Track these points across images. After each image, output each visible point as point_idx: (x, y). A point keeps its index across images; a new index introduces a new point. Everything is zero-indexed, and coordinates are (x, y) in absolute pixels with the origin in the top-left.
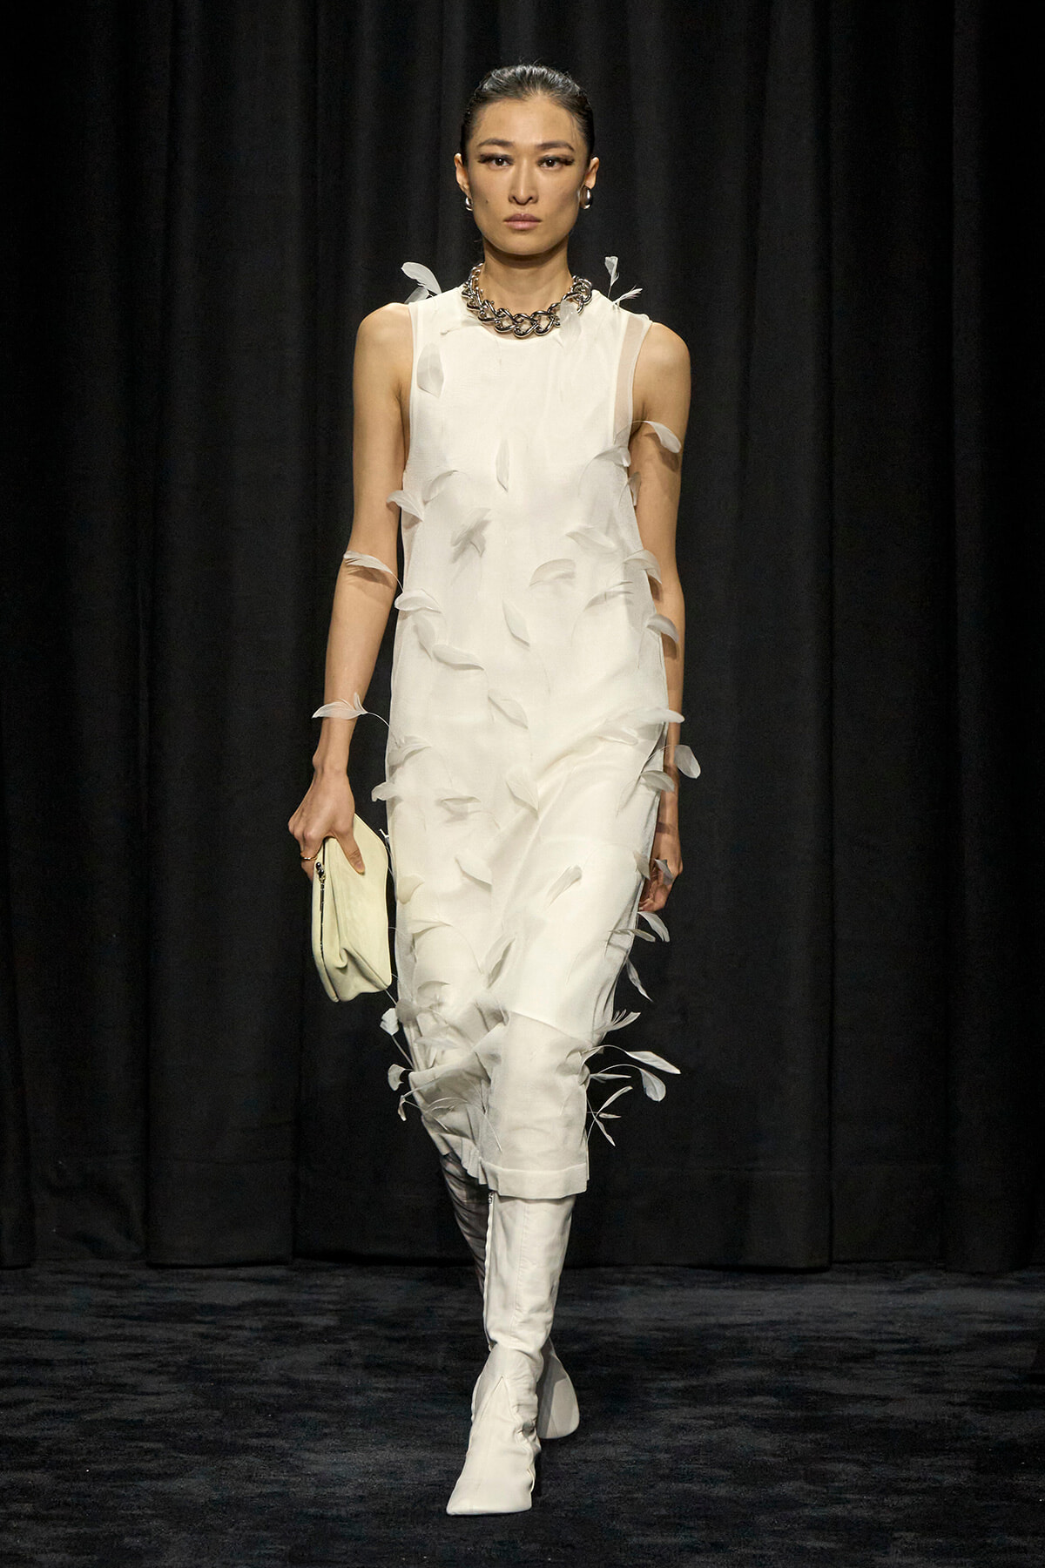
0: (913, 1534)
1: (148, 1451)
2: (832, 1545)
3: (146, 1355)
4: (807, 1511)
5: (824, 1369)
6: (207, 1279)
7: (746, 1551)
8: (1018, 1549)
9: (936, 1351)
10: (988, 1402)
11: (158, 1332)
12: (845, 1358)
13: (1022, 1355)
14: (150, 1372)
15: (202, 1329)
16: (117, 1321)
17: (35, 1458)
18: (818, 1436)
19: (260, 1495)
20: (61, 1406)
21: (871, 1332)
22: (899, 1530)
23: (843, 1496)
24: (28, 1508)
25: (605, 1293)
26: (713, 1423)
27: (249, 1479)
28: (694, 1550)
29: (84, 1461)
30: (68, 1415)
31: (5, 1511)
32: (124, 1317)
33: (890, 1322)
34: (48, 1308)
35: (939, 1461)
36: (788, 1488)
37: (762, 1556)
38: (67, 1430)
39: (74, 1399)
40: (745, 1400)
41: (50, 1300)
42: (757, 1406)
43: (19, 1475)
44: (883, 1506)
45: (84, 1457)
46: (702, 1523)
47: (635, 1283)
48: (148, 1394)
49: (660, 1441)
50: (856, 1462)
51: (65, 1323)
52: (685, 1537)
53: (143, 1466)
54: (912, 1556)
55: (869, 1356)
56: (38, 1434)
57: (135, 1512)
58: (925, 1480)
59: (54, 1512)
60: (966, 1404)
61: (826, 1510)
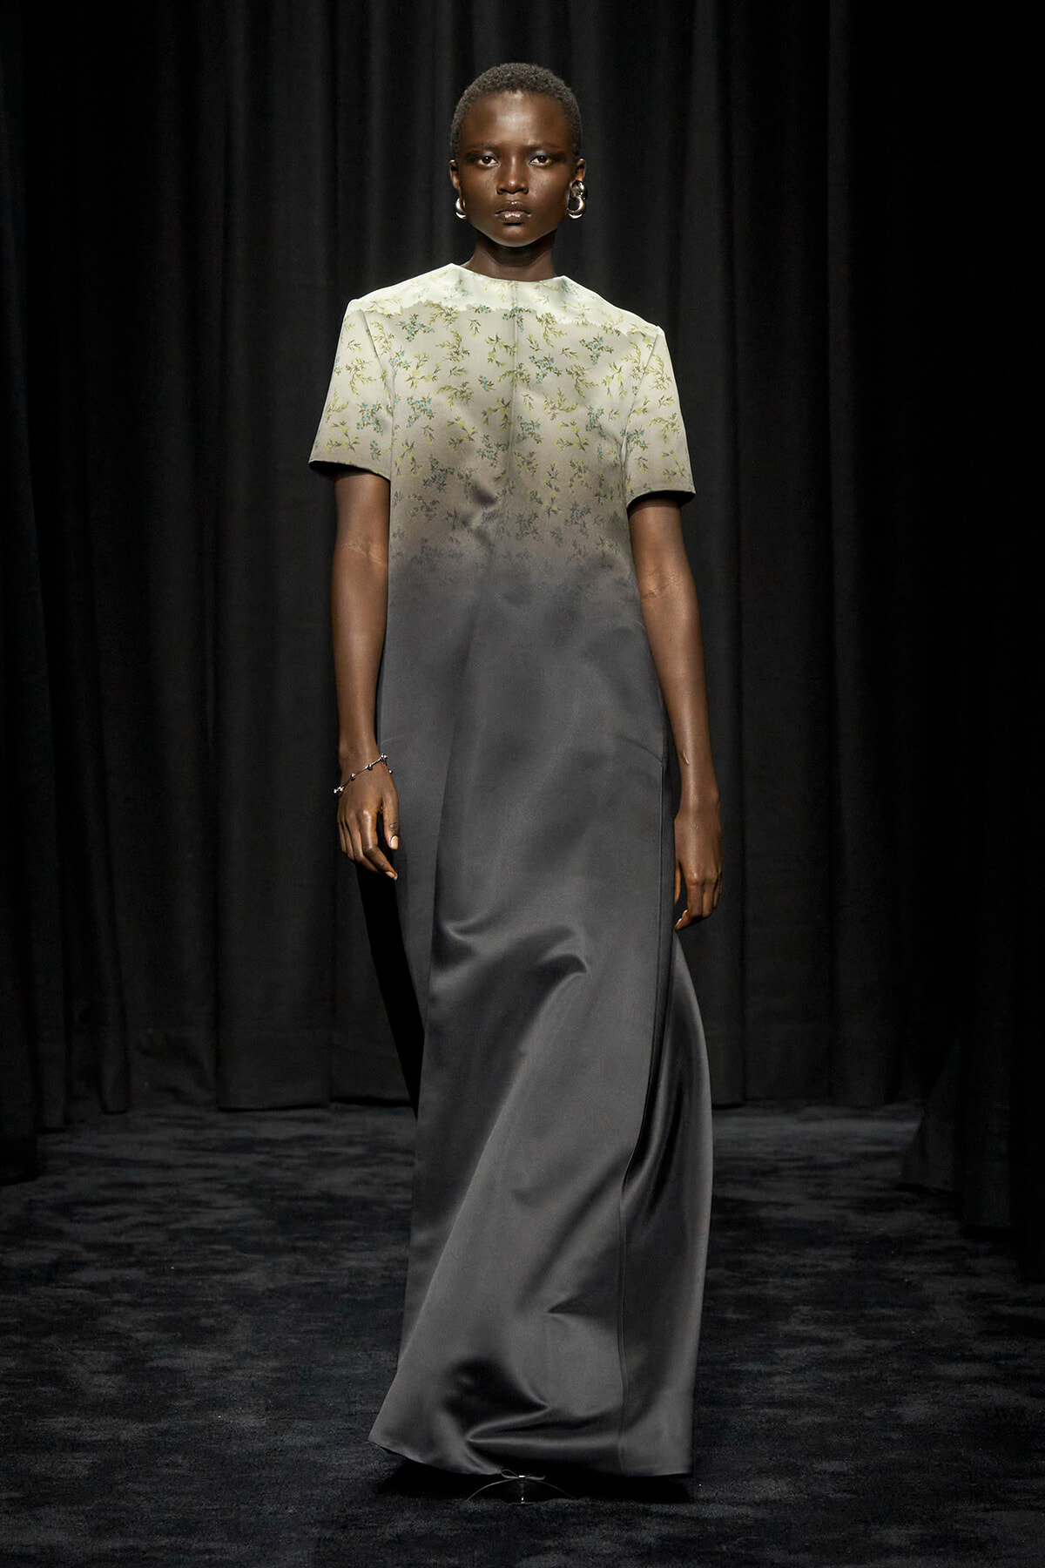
0: (808, 1308)
1: (221, 1252)
2: (746, 1317)
3: (217, 1178)
4: (727, 1292)
6: (264, 1120)
8: (888, 1318)
9: (826, 1167)
10: (866, 1206)
11: (227, 1160)
12: (754, 1173)
13: (891, 1169)
14: (221, 1191)
15: (262, 1158)
16: (195, 1153)
17: (132, 1259)
19: (306, 1285)
20: (149, 1219)
21: (775, 1153)
22: (797, 1305)
23: (753, 1279)
24: (126, 1297)
27: (297, 1272)
29: (171, 1261)
30: (157, 1225)
31: (108, 1300)
32: (201, 1149)
33: (789, 1146)
34: (142, 1144)
35: (828, 1252)
39: (161, 1213)
41: (142, 1137)
43: (117, 1273)
44: (785, 1286)
45: (170, 1257)
48: (217, 1208)
51: (157, 1154)
53: (215, 1263)
54: (808, 1325)
55: (774, 1172)
56: (134, 1240)
57: (209, 1299)
58: (817, 1266)
59: (147, 1300)
60: (848, 1207)
61: (741, 1290)
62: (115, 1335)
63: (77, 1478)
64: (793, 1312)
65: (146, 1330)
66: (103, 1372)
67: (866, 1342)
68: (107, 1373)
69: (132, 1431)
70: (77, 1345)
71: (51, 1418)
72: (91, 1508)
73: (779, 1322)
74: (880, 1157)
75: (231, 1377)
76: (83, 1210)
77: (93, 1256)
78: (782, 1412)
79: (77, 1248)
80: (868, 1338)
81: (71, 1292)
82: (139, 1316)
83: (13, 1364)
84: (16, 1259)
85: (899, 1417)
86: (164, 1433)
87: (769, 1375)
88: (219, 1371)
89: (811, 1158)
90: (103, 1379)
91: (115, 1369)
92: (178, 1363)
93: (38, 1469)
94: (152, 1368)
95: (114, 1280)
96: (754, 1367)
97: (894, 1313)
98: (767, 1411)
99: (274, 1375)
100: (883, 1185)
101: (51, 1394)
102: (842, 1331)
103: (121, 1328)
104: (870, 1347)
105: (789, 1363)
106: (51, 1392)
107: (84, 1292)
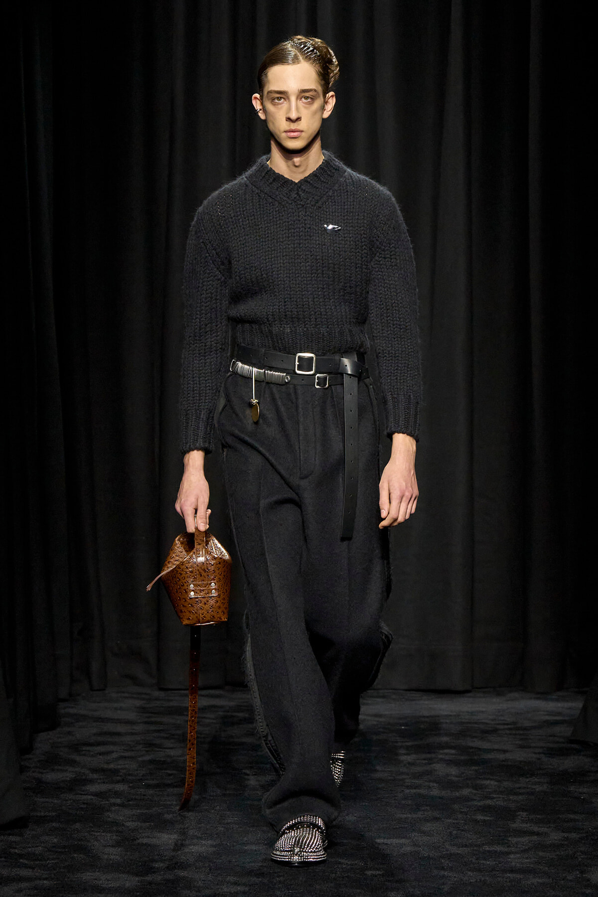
0: (525, 813)
1: (170, 775)
2: (488, 818)
3: (164, 731)
4: (475, 803)
5: (476, 737)
7: (450, 821)
8: (575, 820)
9: (525, 729)
10: (551, 753)
11: (166, 719)
12: (483, 732)
13: (565, 731)
14: (167, 738)
16: (147, 715)
17: (119, 778)
18: (477, 768)
20: (126, 754)
21: (492, 720)
22: (519, 811)
23: (491, 795)
24: (118, 801)
25: (370, 702)
26: (426, 761)
28: (426, 820)
30: (131, 758)
31: (108, 802)
32: (152, 713)
33: (502, 715)
34: (116, 709)
35: (533, 779)
36: (466, 792)
37: (458, 823)
38: (133, 766)
39: (133, 751)
40: (441, 751)
41: (116, 705)
42: (446, 754)
43: (110, 786)
44: (510, 800)
45: (141, 777)
46: (428, 808)
47: (384, 697)
48: (165, 748)
49: (405, 770)
51: (125, 715)
52: (422, 814)
53: (169, 782)
54: (527, 824)
55: (495, 731)
56: (119, 767)
57: (168, 803)
58: (528, 788)
59: (130, 803)
60: (543, 753)
61: (484, 802)
62: (115, 823)
64: (519, 815)
65: (132, 821)
66: (109, 846)
67: (562, 834)
68: (113, 846)
69: (130, 881)
70: (93, 829)
71: (82, 873)
73: (509, 822)
74: (556, 723)
75: (186, 850)
76: (85, 748)
77: (95, 776)
78: (518, 876)
79: (83, 771)
80: (564, 832)
81: (84, 797)
82: (127, 812)
83: (55, 840)
84: (50, 777)
85: (588, 880)
86: (150, 883)
87: (508, 853)
88: (179, 846)
89: (514, 723)
90: (111, 850)
91: (118, 844)
92: (154, 841)
94: (139, 844)
95: (110, 790)
96: (499, 848)
97: (577, 817)
98: (509, 875)
99: (212, 849)
100: (561, 740)
101: (81, 859)
102: (547, 828)
103: (117, 820)
104: (565, 838)
105: (518, 846)
106: (81, 857)
107: (92, 797)
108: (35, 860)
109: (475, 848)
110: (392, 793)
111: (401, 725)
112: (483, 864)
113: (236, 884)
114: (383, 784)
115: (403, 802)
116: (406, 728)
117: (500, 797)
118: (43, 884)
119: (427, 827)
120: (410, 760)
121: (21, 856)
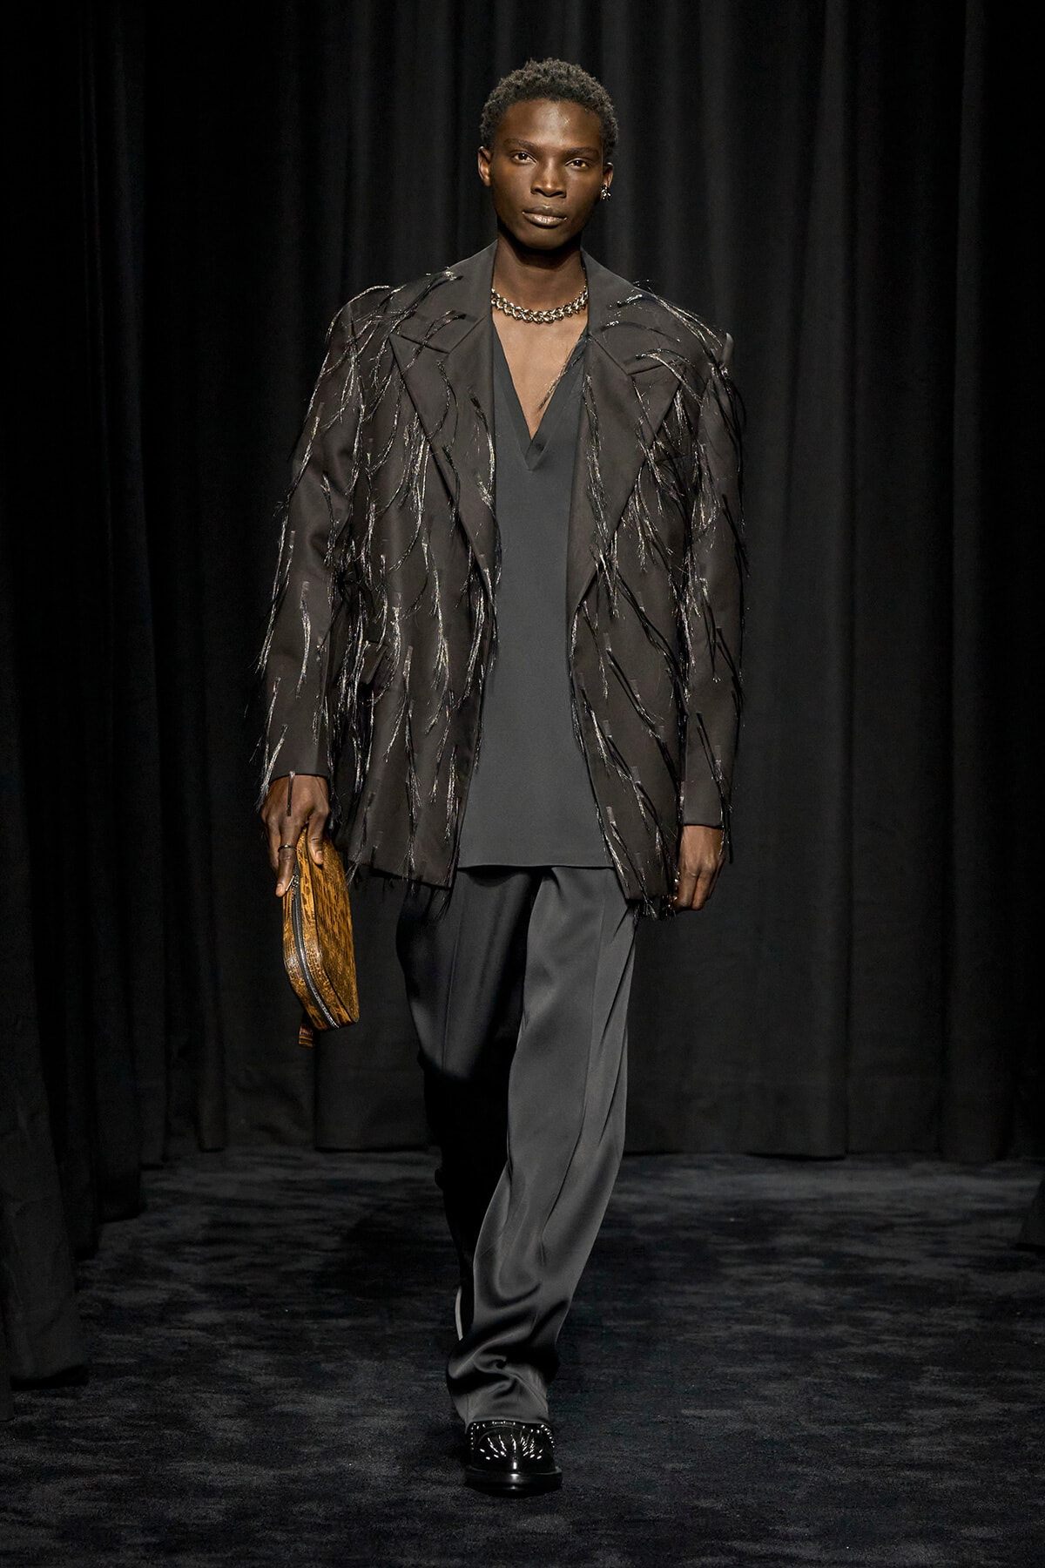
0: (938, 1368)
1: (333, 1295)
2: (875, 1376)
3: (322, 1220)
4: (854, 1349)
5: (853, 1237)
6: (363, 1161)
7: (808, 1379)
8: (1022, 1382)
9: (941, 1224)
10: (986, 1265)
11: (327, 1201)
12: (868, 1228)
13: (1010, 1229)
14: (328, 1233)
15: (365, 1200)
16: (297, 1193)
17: (246, 1301)
18: (855, 1290)
20: (258, 1260)
21: (888, 1208)
22: (928, 1365)
23: (880, 1337)
24: (243, 1340)
26: (772, 1278)
28: (768, 1378)
29: (284, 1303)
30: (266, 1266)
31: (223, 1342)
32: (303, 1190)
33: (901, 1201)
34: (242, 1183)
35: (952, 1311)
36: (837, 1330)
37: (821, 1384)
38: (270, 1280)
39: (269, 1254)
40: (796, 1261)
41: (241, 1176)
42: (805, 1265)
43: (232, 1314)
44: (911, 1345)
45: (284, 1300)
46: (772, 1357)
47: (699, 1167)
49: (732, 1292)
50: (885, 1310)
51: (257, 1194)
52: (760, 1368)
53: (331, 1308)
54: (940, 1385)
55: (888, 1227)
56: (246, 1282)
57: (330, 1343)
58: (943, 1325)
59: (264, 1343)
60: (969, 1266)
61: (868, 1348)
62: (236, 1378)
63: (212, 1525)
64: (923, 1372)
65: (266, 1374)
66: (226, 1416)
67: (1000, 1405)
68: (230, 1417)
69: (261, 1477)
70: (198, 1388)
71: (178, 1462)
72: (230, 1554)
73: (910, 1383)
74: (996, 1215)
75: (358, 1425)
76: (187, 1249)
77: (203, 1297)
78: (923, 1475)
79: (185, 1287)
80: (1003, 1401)
81: (184, 1333)
82: (261, 1358)
83: (134, 1406)
84: (127, 1297)
86: (294, 1480)
87: (906, 1436)
88: (343, 1417)
89: (922, 1214)
90: (229, 1423)
91: (240, 1414)
92: (302, 1408)
93: (171, 1514)
94: (276, 1413)
95: (229, 1322)
96: (889, 1427)
97: (1026, 1376)
98: (908, 1473)
99: (402, 1424)
100: (1002, 1244)
101: (176, 1438)
102: (975, 1393)
103: (240, 1372)
104: (1006, 1411)
105: (925, 1424)
106: (176, 1435)
107: (199, 1333)
108: (100, 1440)
109: (852, 1427)
110: (710, 1331)
111: (729, 1215)
112: (864, 1453)
113: (440, 1482)
114: (695, 1316)
115: (730, 1346)
116: (740, 1220)
117: (894, 1341)
118: (112, 1479)
119: (771, 1389)
120: (743, 1276)
121: (75, 1432)
